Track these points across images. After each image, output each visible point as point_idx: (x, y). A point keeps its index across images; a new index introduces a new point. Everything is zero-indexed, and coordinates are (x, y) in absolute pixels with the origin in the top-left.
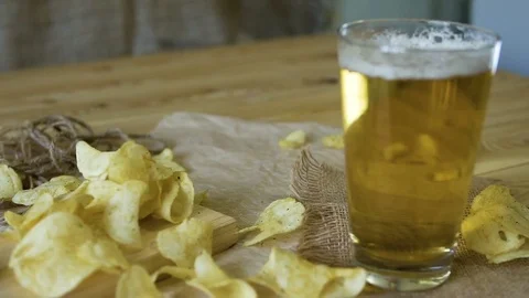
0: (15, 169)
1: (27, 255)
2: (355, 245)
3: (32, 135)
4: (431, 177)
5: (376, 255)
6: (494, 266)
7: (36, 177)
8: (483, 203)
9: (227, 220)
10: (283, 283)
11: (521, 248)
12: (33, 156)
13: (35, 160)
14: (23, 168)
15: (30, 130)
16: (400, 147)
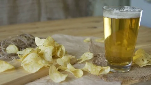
0: (16, 46)
1: (25, 63)
2: (107, 62)
3: (20, 38)
4: (126, 49)
5: (112, 64)
6: (141, 67)
7: (21, 48)
8: (138, 53)
9: (73, 57)
10: (90, 70)
11: (147, 63)
12: (20, 43)
13: (21, 44)
14: (19, 46)
15: (19, 37)
16: (119, 42)
